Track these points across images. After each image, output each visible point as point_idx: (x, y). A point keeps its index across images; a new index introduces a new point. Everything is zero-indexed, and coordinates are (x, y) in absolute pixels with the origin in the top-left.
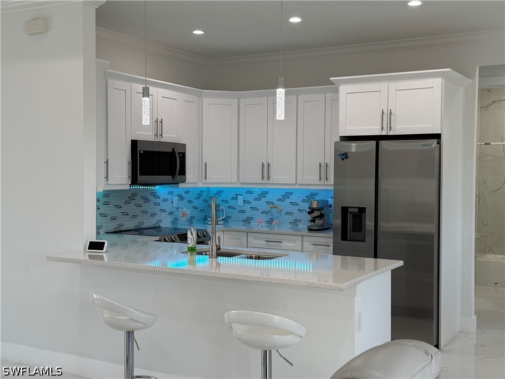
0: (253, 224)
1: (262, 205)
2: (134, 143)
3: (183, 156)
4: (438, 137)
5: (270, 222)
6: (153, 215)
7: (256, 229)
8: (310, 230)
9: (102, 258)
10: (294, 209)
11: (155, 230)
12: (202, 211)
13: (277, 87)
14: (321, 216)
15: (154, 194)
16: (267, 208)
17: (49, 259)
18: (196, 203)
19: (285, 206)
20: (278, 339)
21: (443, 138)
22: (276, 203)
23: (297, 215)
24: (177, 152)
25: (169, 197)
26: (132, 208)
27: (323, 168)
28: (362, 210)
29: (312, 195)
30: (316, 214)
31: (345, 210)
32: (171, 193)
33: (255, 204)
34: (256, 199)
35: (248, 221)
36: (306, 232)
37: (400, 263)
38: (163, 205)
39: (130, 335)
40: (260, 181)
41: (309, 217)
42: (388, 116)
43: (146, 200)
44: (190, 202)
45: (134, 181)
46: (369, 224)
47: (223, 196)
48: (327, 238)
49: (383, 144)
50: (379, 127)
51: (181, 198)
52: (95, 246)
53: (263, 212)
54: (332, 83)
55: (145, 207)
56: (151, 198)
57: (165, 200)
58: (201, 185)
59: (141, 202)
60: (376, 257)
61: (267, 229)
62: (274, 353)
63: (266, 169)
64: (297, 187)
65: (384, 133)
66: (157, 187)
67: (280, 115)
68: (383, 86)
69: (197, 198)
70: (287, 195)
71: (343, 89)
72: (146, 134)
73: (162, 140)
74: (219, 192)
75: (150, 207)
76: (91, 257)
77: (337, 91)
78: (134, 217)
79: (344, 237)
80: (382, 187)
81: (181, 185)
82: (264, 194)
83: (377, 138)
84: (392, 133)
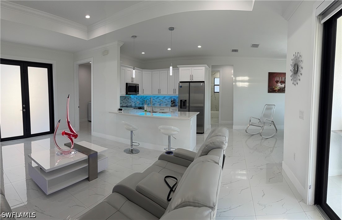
0: (155, 105)
1: (158, 100)
2: (127, 84)
3: (138, 87)
4: (204, 82)
5: (160, 105)
6: (130, 103)
7: (156, 106)
8: (171, 106)
9: (122, 112)
10: (166, 101)
11: (131, 106)
12: (142, 102)
13: (170, 66)
14: (174, 103)
15: (130, 97)
16: (159, 101)
17: (109, 112)
18: (140, 100)
19: (164, 100)
20: (173, 132)
21: (205, 82)
22: (161, 100)
23: (167, 103)
24: (137, 86)
25: (134, 98)
26: (125, 101)
27: (175, 90)
28: (186, 101)
29: (171, 97)
30: (173, 102)
31: (181, 101)
32: (134, 97)
33: (156, 100)
34: (156, 99)
35: (154, 104)
36: (170, 107)
37: (199, 113)
38: (133, 100)
39: (132, 132)
40: (158, 94)
41: (171, 103)
42: (192, 76)
43: (129, 99)
44: (139, 99)
45: (127, 94)
46: (188, 105)
47: (147, 98)
48: (177, 108)
49: (191, 83)
50: (190, 79)
51: (137, 98)
52: (120, 110)
53: (158, 102)
54: (177, 67)
55: (128, 100)
56: (130, 98)
57: (133, 99)
58: (142, 95)
59: (127, 99)
60: (189, 111)
61: (159, 106)
62: (171, 136)
63: (159, 91)
64: (168, 95)
65: (191, 81)
66: (131, 95)
67: (171, 74)
68: (190, 68)
69: (140, 99)
70: (165, 97)
71: (180, 69)
72: (129, 81)
73: (133, 83)
74: (146, 97)
75: (129, 101)
76: (119, 112)
77: (179, 69)
78: (126, 103)
79: (181, 108)
80: (190, 95)
81: (138, 95)
82: (158, 97)
83: (189, 82)
84: (193, 81)
